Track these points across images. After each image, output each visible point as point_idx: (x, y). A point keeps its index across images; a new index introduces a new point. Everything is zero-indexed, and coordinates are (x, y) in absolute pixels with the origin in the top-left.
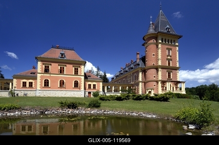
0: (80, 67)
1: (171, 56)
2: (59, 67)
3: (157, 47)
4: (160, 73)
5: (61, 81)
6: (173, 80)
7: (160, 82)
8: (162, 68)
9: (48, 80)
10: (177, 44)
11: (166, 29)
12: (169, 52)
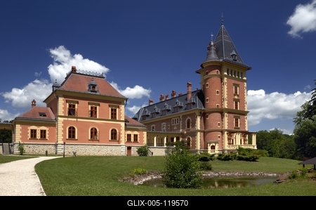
0: (119, 107)
1: (238, 96)
2: (90, 106)
3: (222, 82)
4: (226, 119)
5: (92, 129)
6: (241, 130)
7: (226, 133)
8: (228, 113)
9: (74, 128)
10: (245, 78)
11: (232, 56)
12: (236, 90)
